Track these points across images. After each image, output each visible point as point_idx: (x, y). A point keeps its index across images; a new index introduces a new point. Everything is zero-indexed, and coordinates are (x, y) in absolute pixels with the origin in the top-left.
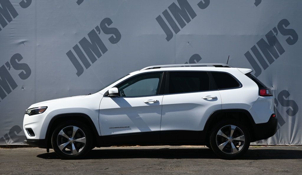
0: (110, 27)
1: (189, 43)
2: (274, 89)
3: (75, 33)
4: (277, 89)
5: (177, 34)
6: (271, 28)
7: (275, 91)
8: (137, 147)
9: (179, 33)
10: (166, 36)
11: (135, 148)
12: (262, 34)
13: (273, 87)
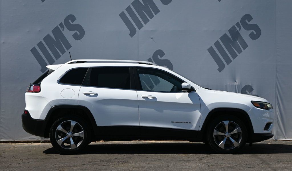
0: (74, 23)
1: (152, 38)
2: (237, 84)
3: (39, 30)
4: (240, 84)
5: (141, 30)
6: (234, 24)
7: (238, 86)
8: (102, 142)
9: (143, 29)
10: (129, 32)
11: (99, 144)
12: (225, 30)
13: (236, 82)
